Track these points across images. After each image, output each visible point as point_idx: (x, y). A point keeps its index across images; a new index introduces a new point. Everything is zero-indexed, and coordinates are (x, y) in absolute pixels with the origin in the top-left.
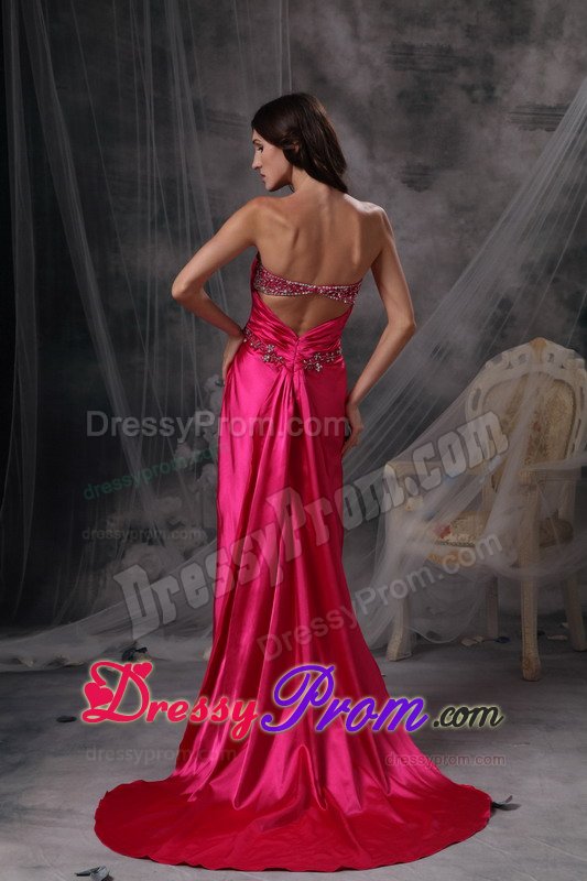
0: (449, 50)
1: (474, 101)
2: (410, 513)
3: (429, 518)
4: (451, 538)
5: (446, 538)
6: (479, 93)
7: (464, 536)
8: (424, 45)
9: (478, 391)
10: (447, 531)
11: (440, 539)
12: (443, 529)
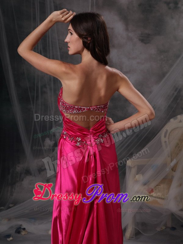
1: (170, 8)
2: (137, 181)
3: (145, 184)
4: (154, 194)
5: (151, 194)
6: (172, 5)
7: (159, 194)
9: (167, 131)
10: (152, 191)
11: (149, 194)
12: (151, 190)
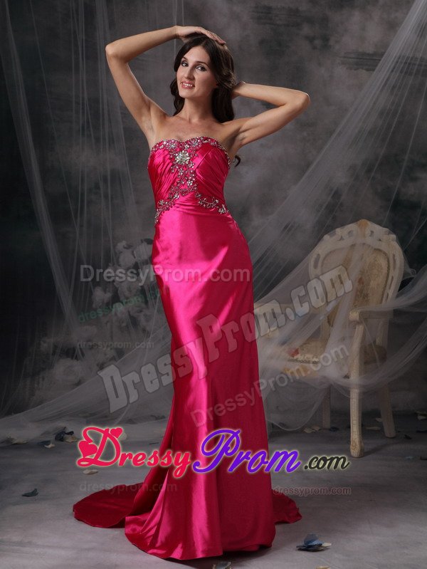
0: (297, 11)
1: (314, 48)
2: (270, 340)
3: (283, 343)
4: (299, 357)
5: (295, 357)
6: (318, 42)
7: (309, 357)
8: (279, 6)
9: (319, 256)
10: (297, 352)
11: (291, 358)
12: (294, 350)
